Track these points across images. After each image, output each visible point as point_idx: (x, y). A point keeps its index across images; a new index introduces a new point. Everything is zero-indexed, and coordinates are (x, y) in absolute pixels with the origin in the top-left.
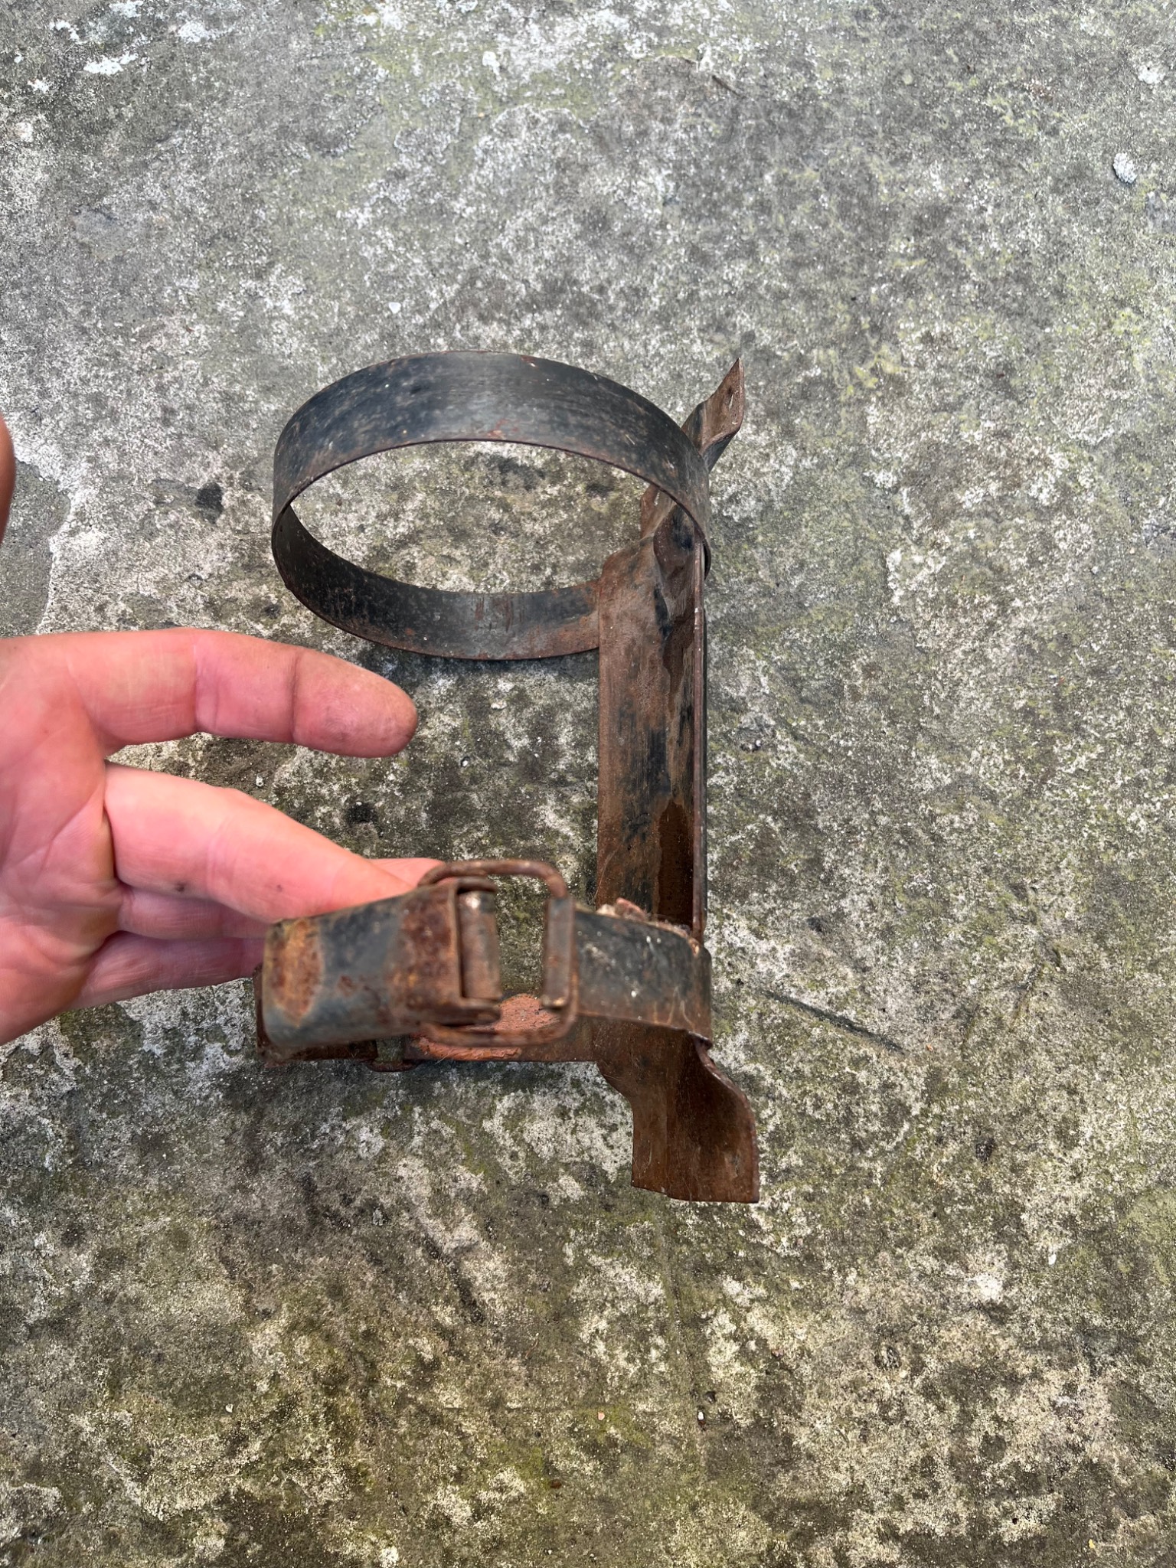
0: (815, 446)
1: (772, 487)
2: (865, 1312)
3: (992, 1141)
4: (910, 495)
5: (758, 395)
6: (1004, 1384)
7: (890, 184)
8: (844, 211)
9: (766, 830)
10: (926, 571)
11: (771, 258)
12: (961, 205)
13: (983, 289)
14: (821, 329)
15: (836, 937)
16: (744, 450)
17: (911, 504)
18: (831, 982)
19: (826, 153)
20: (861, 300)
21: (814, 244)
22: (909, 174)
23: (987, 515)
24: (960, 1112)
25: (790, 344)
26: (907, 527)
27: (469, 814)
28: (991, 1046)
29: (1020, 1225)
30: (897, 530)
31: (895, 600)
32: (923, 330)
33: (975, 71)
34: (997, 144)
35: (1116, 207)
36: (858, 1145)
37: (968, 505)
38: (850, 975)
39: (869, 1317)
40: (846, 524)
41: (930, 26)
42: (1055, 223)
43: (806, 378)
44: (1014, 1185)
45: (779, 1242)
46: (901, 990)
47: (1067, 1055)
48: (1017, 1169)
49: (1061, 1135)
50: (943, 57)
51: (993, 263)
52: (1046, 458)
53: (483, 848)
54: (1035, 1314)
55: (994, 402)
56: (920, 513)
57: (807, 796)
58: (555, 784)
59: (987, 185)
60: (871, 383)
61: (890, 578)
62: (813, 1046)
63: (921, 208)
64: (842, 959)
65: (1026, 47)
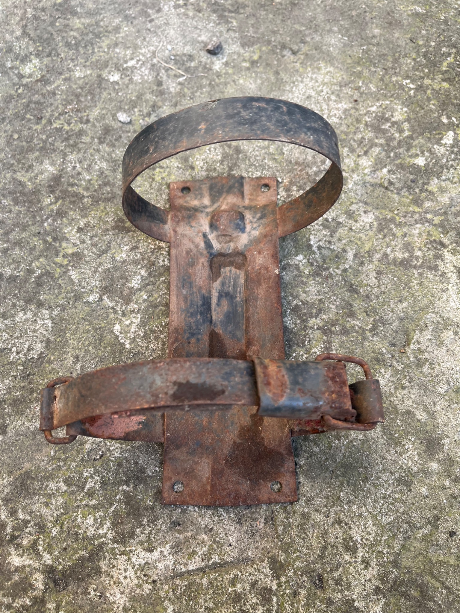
0: (56, 303)
1: (44, 333)
3: (319, 575)
4: (108, 298)
5: (18, 298)
7: (30, 180)
8: (16, 202)
9: (126, 494)
10: (134, 325)
12: (65, 171)
13: (92, 197)
14: (32, 254)
15: (188, 523)
16: (23, 324)
17: (111, 301)
18: (198, 549)
20: (42, 231)
21: (10, 221)
22: (36, 171)
23: (148, 284)
24: (295, 572)
25: (21, 268)
26: (115, 312)
28: (290, 526)
29: (357, 610)
30: (112, 316)
31: (128, 346)
32: (76, 227)
33: (42, 118)
34: (67, 139)
35: (129, 134)
37: (136, 286)
38: (206, 538)
40: (87, 327)
41: (14, 112)
42: (108, 155)
43: (35, 277)
44: (342, 592)
46: (233, 529)
47: (326, 506)
48: (338, 582)
49: (347, 549)
50: (26, 120)
51: (91, 184)
52: (159, 246)
55: (123, 238)
56: (117, 302)
57: (136, 463)
58: (10, 541)
59: (71, 157)
60: (65, 262)
61: (120, 338)
62: (207, 589)
63: (48, 181)
64: (197, 533)
65: (58, 96)
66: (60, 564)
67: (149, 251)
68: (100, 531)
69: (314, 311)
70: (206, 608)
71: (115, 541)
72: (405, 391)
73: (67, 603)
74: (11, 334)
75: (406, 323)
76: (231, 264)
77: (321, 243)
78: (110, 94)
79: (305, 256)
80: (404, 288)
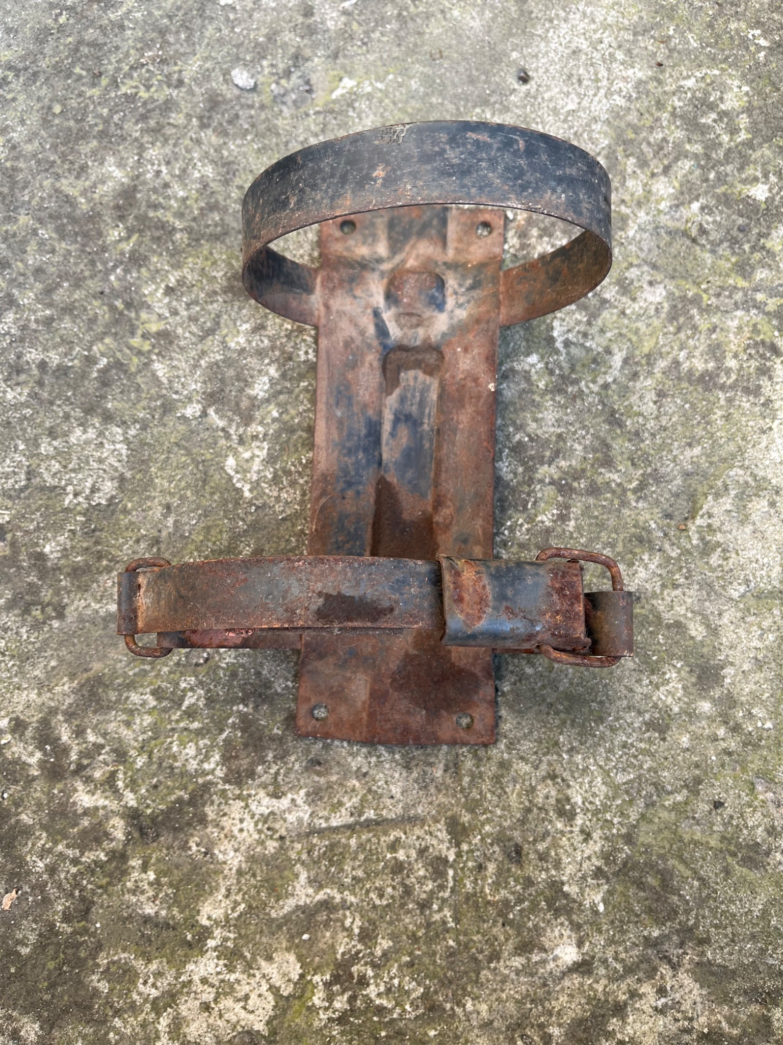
0: (132, 416)
1: (116, 464)
2: (492, 1022)
3: (517, 845)
4: (216, 412)
5: (72, 404)
6: (614, 1016)
7: (84, 193)
8: (62, 234)
9: (243, 717)
10: (257, 460)
11: (27, 298)
12: (142, 178)
13: (189, 230)
14: (91, 329)
15: (333, 763)
16: (83, 449)
17: (221, 417)
18: (345, 800)
19: (26, 198)
20: (107, 290)
21: (53, 269)
22: (93, 178)
23: (280, 392)
24: (482, 839)
25: (74, 353)
26: (228, 437)
27: (27, 832)
28: (481, 777)
29: (566, 896)
30: (222, 442)
31: (247, 494)
32: (163, 286)
33: (101, 74)
34: (144, 118)
35: (253, 112)
36: (424, 906)
37: (262, 394)
38: (357, 784)
39: (495, 1024)
40: (183, 459)
41: (53, 60)
42: (216, 151)
43: (99, 371)
44: (547, 870)
45: (404, 1010)
46: (397, 775)
47: (536, 753)
48: (543, 857)
49: (561, 813)
50: (74, 77)
51: (187, 207)
53: (50, 851)
54: (610, 954)
55: (240, 309)
56: (231, 420)
57: (258, 674)
58: (76, 772)
59: (152, 153)
60: (146, 347)
61: (235, 481)
62: (356, 853)
63: (115, 198)
64: (345, 777)
65: (129, 32)
66: (148, 806)
67: (283, 334)
68: (206, 766)
69: (548, 454)
70: (354, 878)
71: (226, 780)
72: (678, 592)
73: (158, 860)
74: (64, 463)
75: (693, 482)
76: (417, 365)
77: (570, 336)
78: (220, 30)
79: (542, 357)
80: (699, 423)
